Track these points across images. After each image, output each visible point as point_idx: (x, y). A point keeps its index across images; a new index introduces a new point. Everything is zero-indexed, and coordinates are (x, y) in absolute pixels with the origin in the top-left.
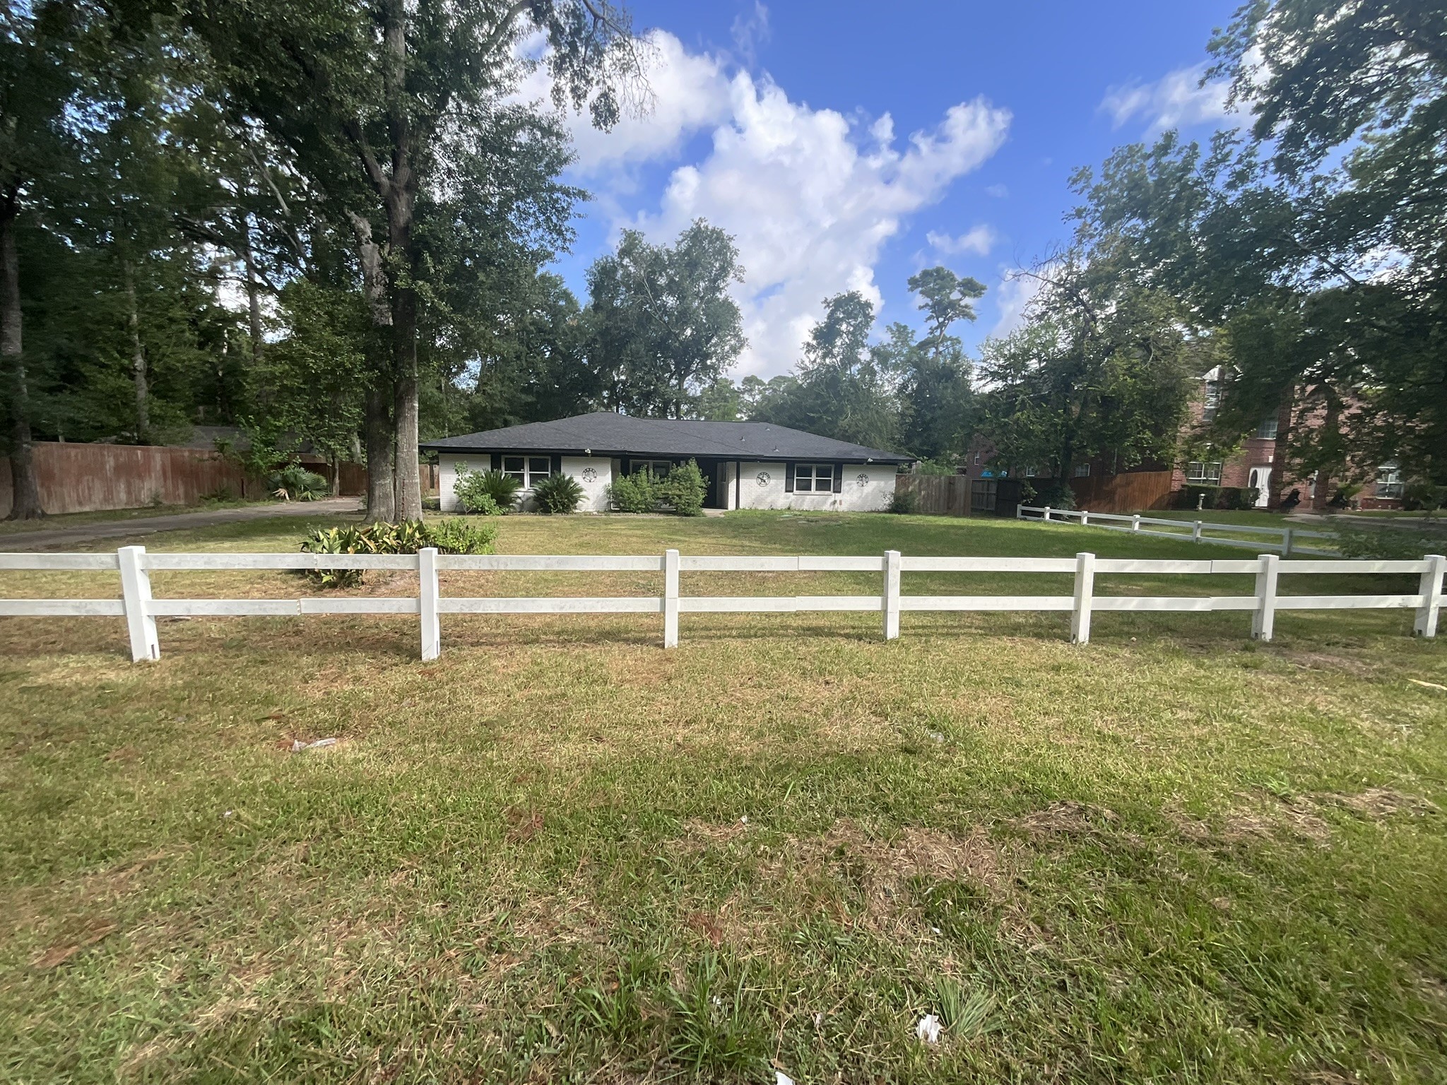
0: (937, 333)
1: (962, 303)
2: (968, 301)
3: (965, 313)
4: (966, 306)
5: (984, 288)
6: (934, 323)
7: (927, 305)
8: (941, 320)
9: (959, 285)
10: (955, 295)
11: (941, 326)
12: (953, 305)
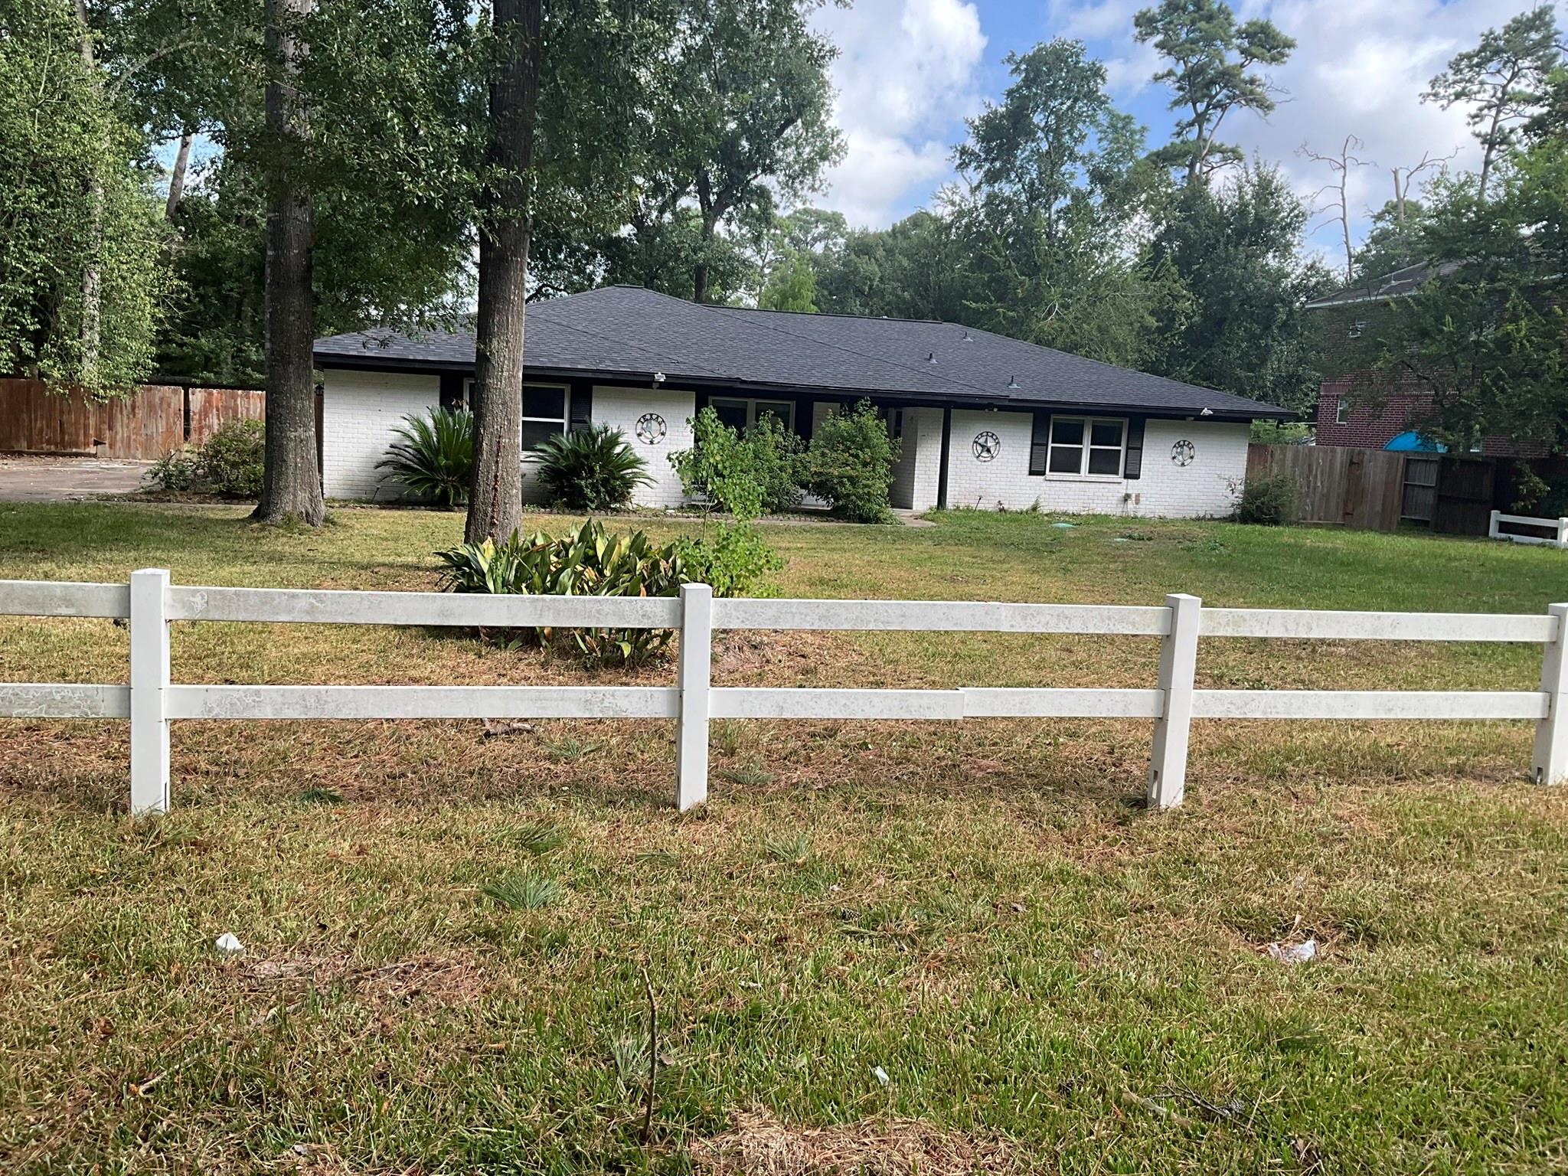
0: (1193, 134)
1: (1245, 75)
2: (1256, 69)
3: (1251, 96)
4: (1252, 82)
5: (1289, 45)
6: (1187, 113)
7: (1170, 73)
8: (1201, 107)
9: (1240, 34)
10: (1233, 58)
11: (1201, 119)
12: (1227, 77)
